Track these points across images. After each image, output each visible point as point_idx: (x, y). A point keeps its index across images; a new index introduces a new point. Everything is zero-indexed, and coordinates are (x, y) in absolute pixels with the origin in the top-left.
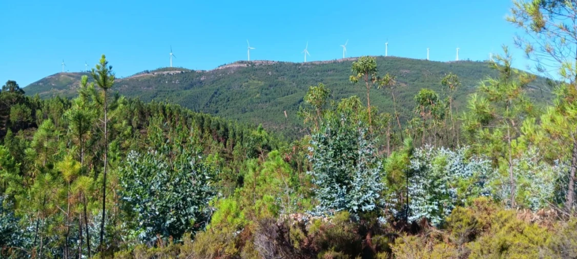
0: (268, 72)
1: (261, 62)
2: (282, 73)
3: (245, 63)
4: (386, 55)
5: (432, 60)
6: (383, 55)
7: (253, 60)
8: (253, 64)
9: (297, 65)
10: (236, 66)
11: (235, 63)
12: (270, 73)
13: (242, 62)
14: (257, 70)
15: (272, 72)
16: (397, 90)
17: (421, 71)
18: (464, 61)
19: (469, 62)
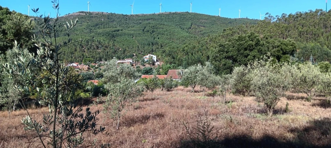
0: (101, 19)
1: (97, 13)
2: (112, 20)
3: (85, 12)
4: (191, 12)
5: (222, 17)
6: (189, 12)
7: (91, 11)
8: (90, 13)
9: (125, 16)
10: (77, 14)
11: (77, 13)
12: (103, 20)
13: (82, 12)
14: (92, 17)
15: (104, 19)
16: (198, 31)
17: (215, 21)
18: (244, 19)
19: (247, 18)
